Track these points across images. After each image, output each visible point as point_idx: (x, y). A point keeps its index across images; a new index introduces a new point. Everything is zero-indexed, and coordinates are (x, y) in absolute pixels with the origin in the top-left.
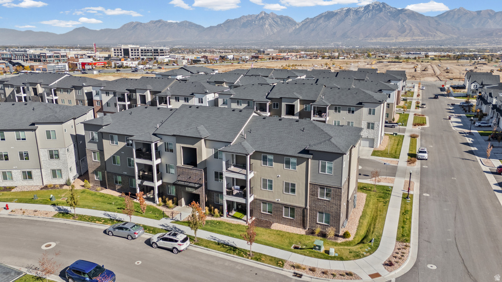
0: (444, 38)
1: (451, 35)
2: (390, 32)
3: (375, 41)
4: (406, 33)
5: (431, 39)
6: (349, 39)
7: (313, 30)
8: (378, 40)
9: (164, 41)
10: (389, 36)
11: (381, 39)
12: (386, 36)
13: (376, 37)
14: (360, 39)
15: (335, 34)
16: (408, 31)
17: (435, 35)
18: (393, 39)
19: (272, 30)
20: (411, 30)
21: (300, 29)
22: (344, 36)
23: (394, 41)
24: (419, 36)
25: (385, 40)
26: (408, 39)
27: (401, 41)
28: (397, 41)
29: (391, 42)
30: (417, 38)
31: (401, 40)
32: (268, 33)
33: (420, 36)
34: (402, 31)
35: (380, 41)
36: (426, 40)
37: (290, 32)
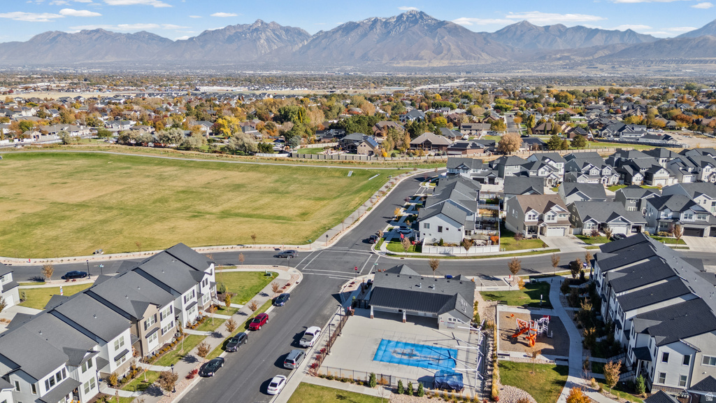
0: (489, 62)
1: (500, 58)
2: (423, 53)
3: (402, 65)
4: (442, 55)
5: (474, 63)
6: (369, 62)
7: (325, 48)
8: (407, 64)
9: (101, 61)
10: (421, 59)
11: (410, 63)
12: (417, 58)
13: (404, 59)
14: (384, 62)
15: (352, 54)
16: (445, 52)
17: (479, 58)
18: (426, 63)
19: (270, 47)
20: (449, 50)
21: (308, 47)
22: (364, 57)
23: (426, 65)
24: (459, 58)
25: (415, 64)
26: (445, 63)
27: (435, 66)
28: (431, 65)
29: (423, 66)
30: (456, 61)
31: (436, 64)
32: (263, 52)
33: (461, 59)
34: (438, 51)
35: (408, 65)
36: (467, 64)
37: (294, 50)
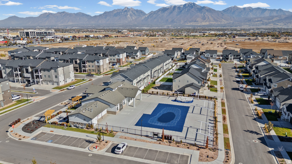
0: (226, 23)
1: (230, 21)
2: (198, 19)
3: (190, 24)
4: (206, 20)
5: (219, 23)
6: (175, 23)
7: (155, 18)
8: (191, 24)
9: (67, 24)
10: (197, 22)
11: (193, 23)
12: (195, 21)
13: (190, 22)
14: (181, 23)
15: (167, 20)
16: (207, 19)
17: (221, 21)
18: (199, 23)
19: (132, 18)
20: (208, 18)
21: (148, 17)
22: (173, 21)
23: (200, 24)
24: (213, 21)
25: (195, 24)
26: (207, 23)
27: (203, 24)
28: (202, 24)
29: (198, 25)
30: (212, 22)
31: (204, 24)
32: (129, 20)
33: (214, 22)
34: (204, 19)
35: (192, 24)
36: (216, 24)
37: (142, 19)
